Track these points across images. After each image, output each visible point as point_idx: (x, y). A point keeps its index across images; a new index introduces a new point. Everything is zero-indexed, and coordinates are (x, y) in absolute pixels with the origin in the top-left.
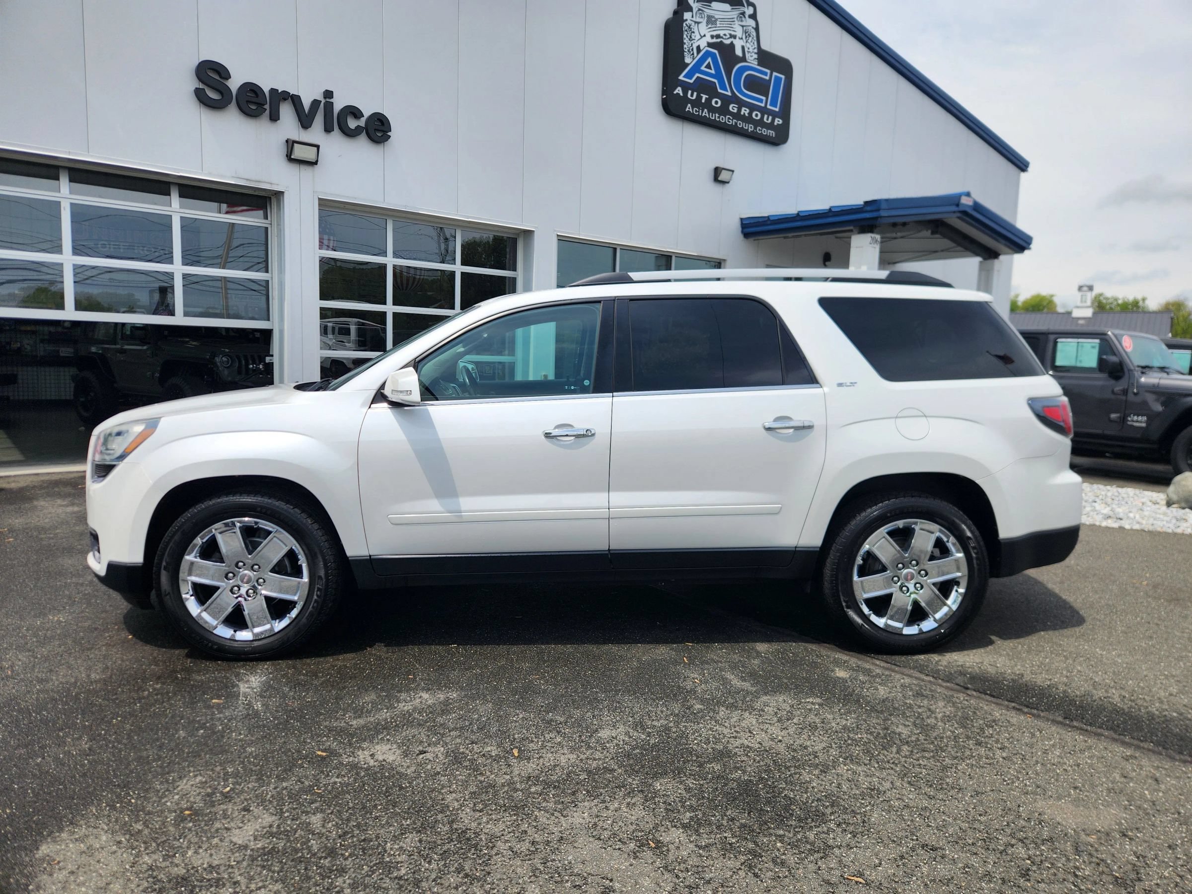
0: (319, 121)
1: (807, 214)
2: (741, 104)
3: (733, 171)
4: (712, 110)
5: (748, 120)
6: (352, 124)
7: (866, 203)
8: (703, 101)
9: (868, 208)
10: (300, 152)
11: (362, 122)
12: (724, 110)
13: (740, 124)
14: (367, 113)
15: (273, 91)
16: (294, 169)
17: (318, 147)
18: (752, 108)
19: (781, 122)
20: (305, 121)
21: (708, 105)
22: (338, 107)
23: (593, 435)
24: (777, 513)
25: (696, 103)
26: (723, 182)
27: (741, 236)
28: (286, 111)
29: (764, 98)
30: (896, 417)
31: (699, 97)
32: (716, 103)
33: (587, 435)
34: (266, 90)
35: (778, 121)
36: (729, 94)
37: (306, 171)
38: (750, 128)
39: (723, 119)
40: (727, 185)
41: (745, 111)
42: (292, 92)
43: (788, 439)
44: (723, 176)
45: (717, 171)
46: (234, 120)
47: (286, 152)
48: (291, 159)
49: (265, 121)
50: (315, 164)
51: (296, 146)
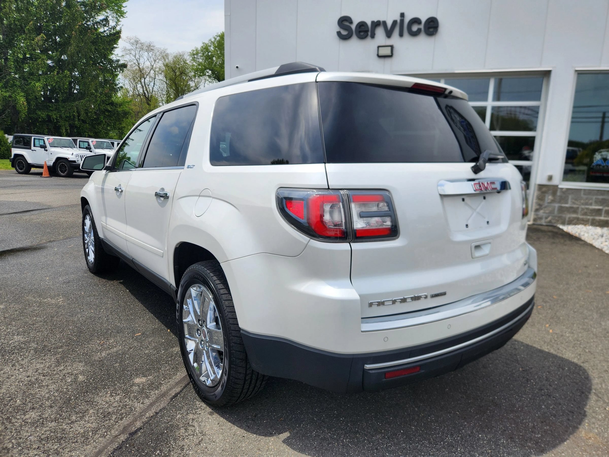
0: (396, 32)
6: (415, 28)
10: (384, 51)
11: (422, 26)
14: (423, 20)
15: (373, 22)
16: (382, 60)
17: (392, 46)
20: (389, 34)
22: (407, 20)
30: (199, 196)
46: (354, 42)
47: (376, 53)
48: (379, 56)
49: (369, 39)
50: (391, 56)
51: (380, 48)
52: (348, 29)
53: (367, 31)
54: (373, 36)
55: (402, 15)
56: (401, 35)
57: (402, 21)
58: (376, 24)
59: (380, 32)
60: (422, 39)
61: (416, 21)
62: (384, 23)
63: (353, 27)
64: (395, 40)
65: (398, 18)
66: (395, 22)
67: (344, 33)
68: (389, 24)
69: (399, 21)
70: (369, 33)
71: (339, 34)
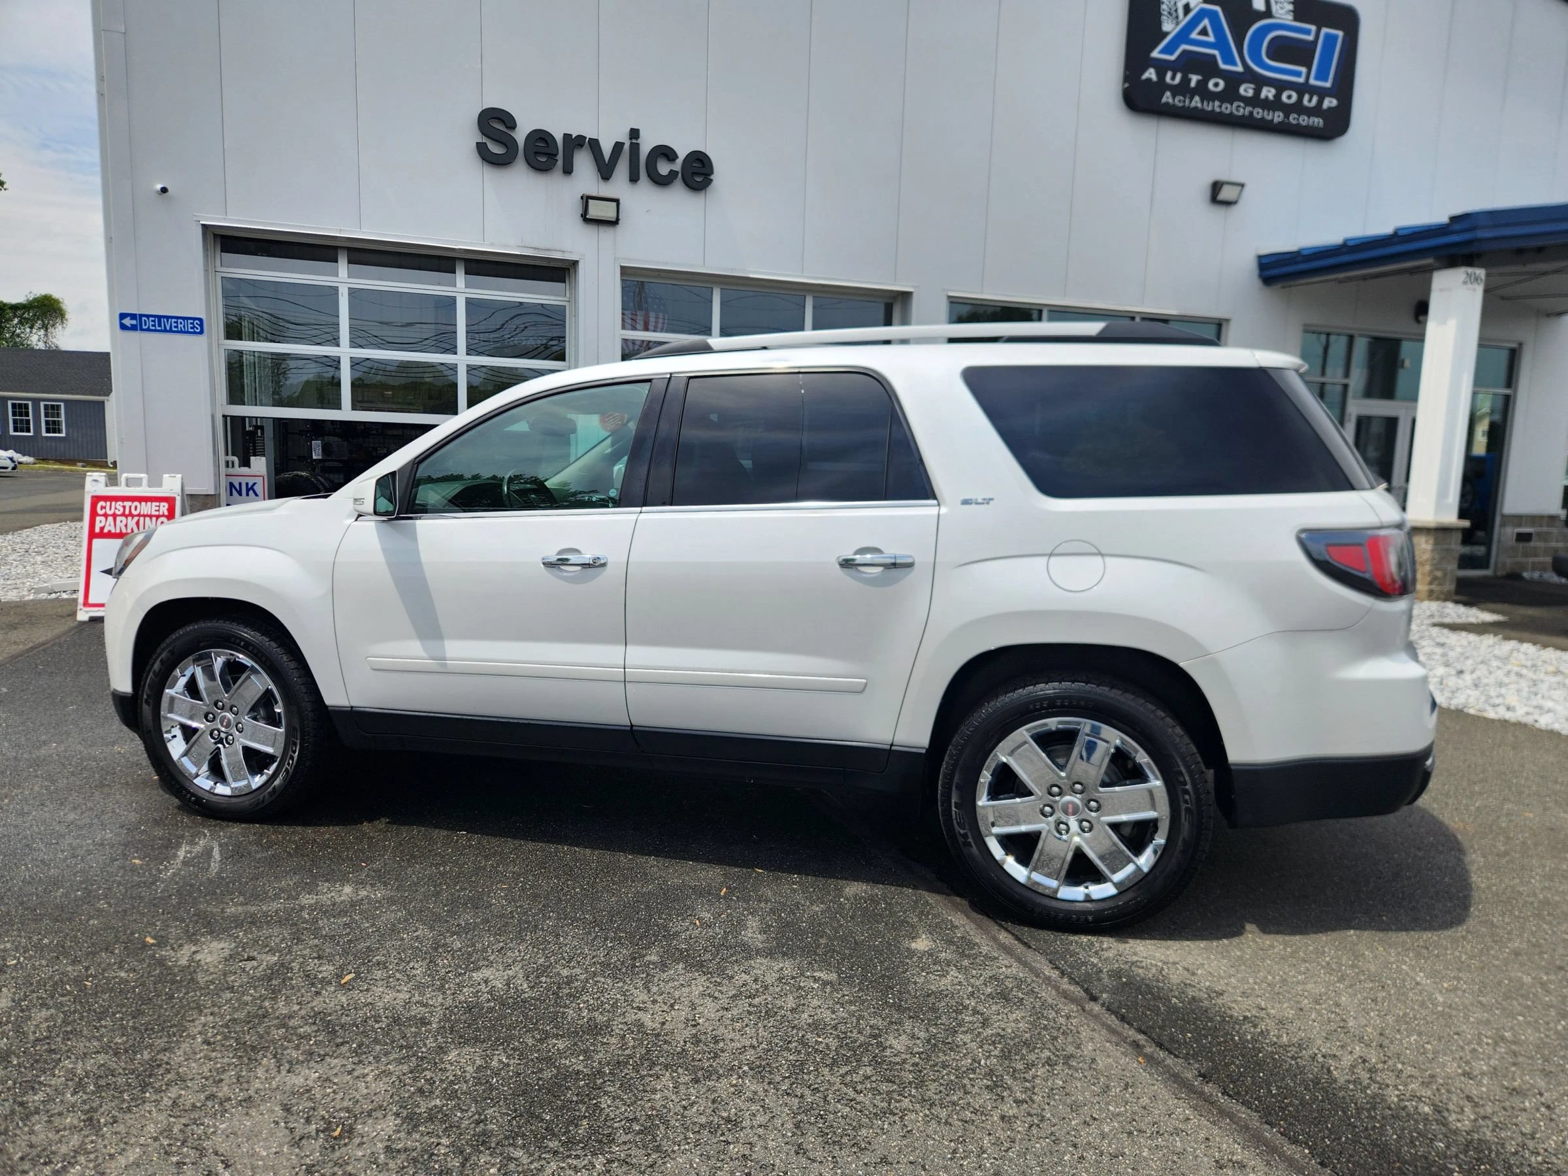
0: (622, 169)
1: (1358, 242)
2: (1260, 82)
3: (1242, 185)
4: (1207, 96)
5: (1275, 104)
6: (664, 168)
7: (1454, 219)
8: (1193, 84)
9: (1457, 227)
10: (597, 210)
11: (677, 166)
12: (1230, 94)
13: (1259, 113)
14: (682, 154)
15: (567, 137)
16: (592, 230)
17: (617, 201)
18: (1281, 86)
19: (1334, 102)
20: (605, 171)
21: (1202, 90)
22: (646, 148)
23: (604, 565)
24: (862, 690)
25: (1182, 89)
26: (1228, 203)
27: (1256, 282)
28: (583, 162)
29: (1304, 70)
30: (1051, 555)
31: (1186, 81)
32: (1216, 85)
33: (595, 565)
34: (559, 138)
35: (1330, 103)
36: (1239, 68)
37: (606, 233)
38: (1278, 117)
39: (1227, 108)
40: (1234, 208)
41: (1268, 93)
42: (589, 135)
43: (872, 582)
44: (1226, 194)
45: (1216, 187)
46: (520, 177)
47: (580, 211)
48: (586, 219)
49: (556, 177)
50: (614, 223)
51: (591, 203)
52: (509, 143)
53: (552, 156)
54: (568, 170)
55: (634, 134)
56: (634, 178)
57: (635, 148)
58: (575, 143)
60: (678, 195)
61: (664, 153)
62: (594, 145)
63: (520, 136)
64: (619, 186)
65: (624, 138)
66: (618, 146)
67: (495, 149)
68: (607, 148)
69: (627, 147)
70: (560, 163)
71: (481, 149)
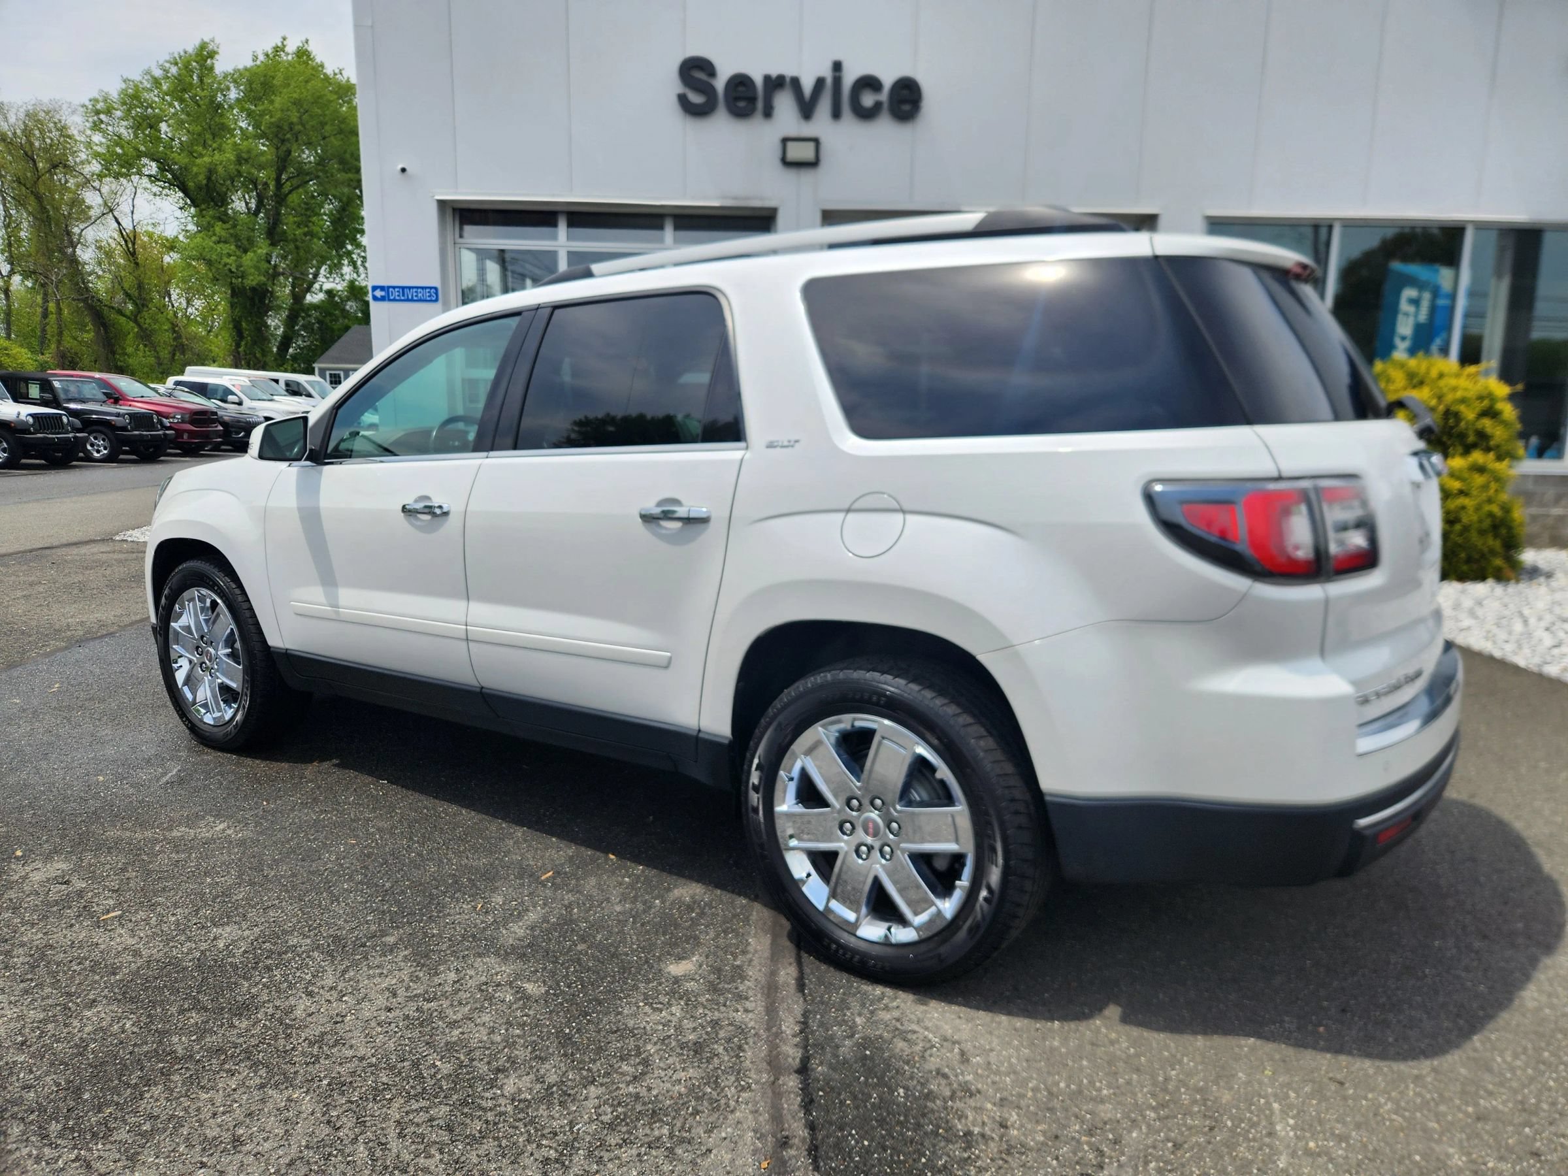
0: (824, 107)
6: (868, 100)
10: (799, 152)
11: (884, 96)
14: (888, 80)
15: (767, 79)
16: (791, 175)
17: (817, 140)
20: (807, 109)
22: (849, 79)
34: (758, 80)
37: (806, 176)
46: (721, 125)
47: (779, 154)
48: (786, 163)
49: (758, 120)
50: (814, 164)
51: (790, 145)
52: (708, 91)
53: (752, 100)
54: (768, 113)
55: (837, 66)
56: (836, 114)
57: (837, 81)
58: (775, 84)
59: (784, 104)
60: (885, 128)
61: (869, 83)
62: (796, 83)
63: (720, 84)
64: (821, 125)
65: (827, 72)
66: (820, 83)
67: (696, 98)
68: (808, 85)
69: (829, 81)
70: (760, 104)
71: (683, 100)
